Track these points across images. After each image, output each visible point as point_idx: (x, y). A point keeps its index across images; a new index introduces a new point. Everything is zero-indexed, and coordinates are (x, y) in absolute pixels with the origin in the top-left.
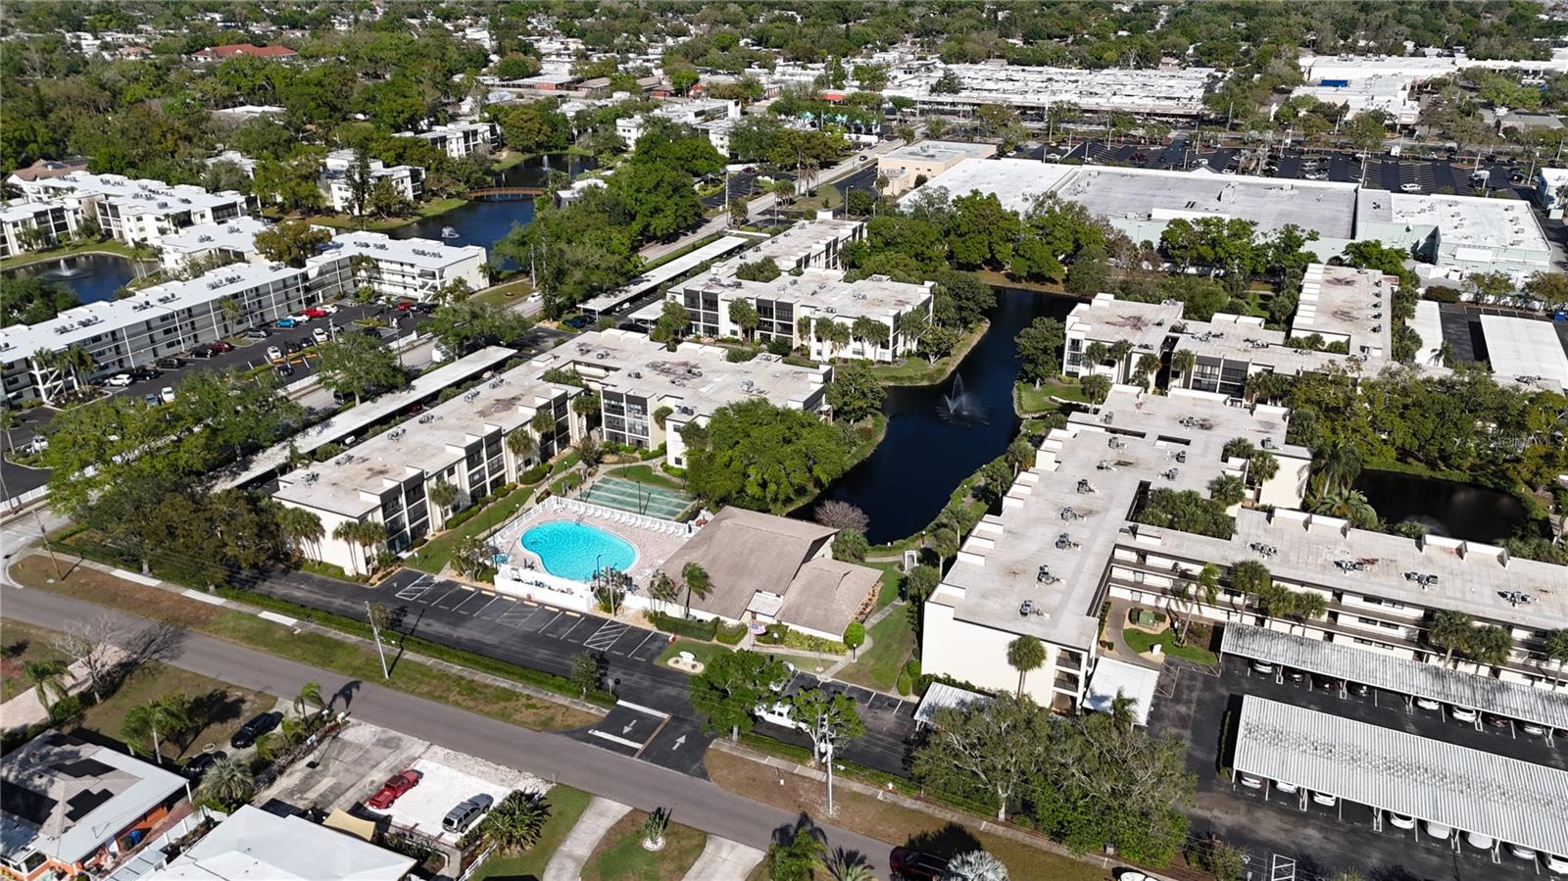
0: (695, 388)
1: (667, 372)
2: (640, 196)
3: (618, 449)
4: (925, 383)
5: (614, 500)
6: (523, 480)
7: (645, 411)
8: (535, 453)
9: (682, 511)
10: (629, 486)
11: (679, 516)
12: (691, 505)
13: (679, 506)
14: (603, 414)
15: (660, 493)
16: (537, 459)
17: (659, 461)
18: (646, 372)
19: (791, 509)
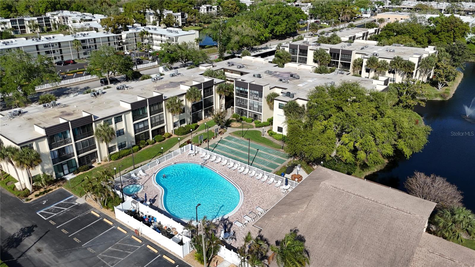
0: (296, 84)
1: (277, 76)
2: (271, 16)
3: (241, 119)
4: (439, 99)
5: (233, 152)
6: (176, 132)
7: (261, 96)
8: (187, 116)
9: (280, 165)
10: (243, 142)
11: (278, 169)
12: (288, 161)
13: (278, 161)
14: (235, 96)
15: (265, 150)
16: (189, 120)
17: (267, 129)
18: (264, 76)
19: (368, 173)
